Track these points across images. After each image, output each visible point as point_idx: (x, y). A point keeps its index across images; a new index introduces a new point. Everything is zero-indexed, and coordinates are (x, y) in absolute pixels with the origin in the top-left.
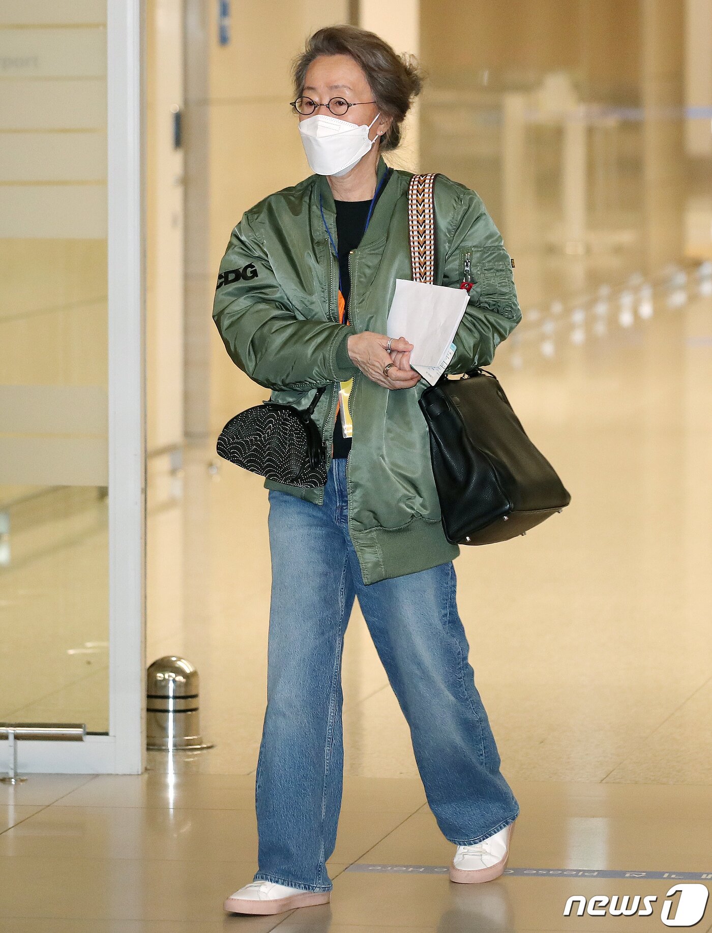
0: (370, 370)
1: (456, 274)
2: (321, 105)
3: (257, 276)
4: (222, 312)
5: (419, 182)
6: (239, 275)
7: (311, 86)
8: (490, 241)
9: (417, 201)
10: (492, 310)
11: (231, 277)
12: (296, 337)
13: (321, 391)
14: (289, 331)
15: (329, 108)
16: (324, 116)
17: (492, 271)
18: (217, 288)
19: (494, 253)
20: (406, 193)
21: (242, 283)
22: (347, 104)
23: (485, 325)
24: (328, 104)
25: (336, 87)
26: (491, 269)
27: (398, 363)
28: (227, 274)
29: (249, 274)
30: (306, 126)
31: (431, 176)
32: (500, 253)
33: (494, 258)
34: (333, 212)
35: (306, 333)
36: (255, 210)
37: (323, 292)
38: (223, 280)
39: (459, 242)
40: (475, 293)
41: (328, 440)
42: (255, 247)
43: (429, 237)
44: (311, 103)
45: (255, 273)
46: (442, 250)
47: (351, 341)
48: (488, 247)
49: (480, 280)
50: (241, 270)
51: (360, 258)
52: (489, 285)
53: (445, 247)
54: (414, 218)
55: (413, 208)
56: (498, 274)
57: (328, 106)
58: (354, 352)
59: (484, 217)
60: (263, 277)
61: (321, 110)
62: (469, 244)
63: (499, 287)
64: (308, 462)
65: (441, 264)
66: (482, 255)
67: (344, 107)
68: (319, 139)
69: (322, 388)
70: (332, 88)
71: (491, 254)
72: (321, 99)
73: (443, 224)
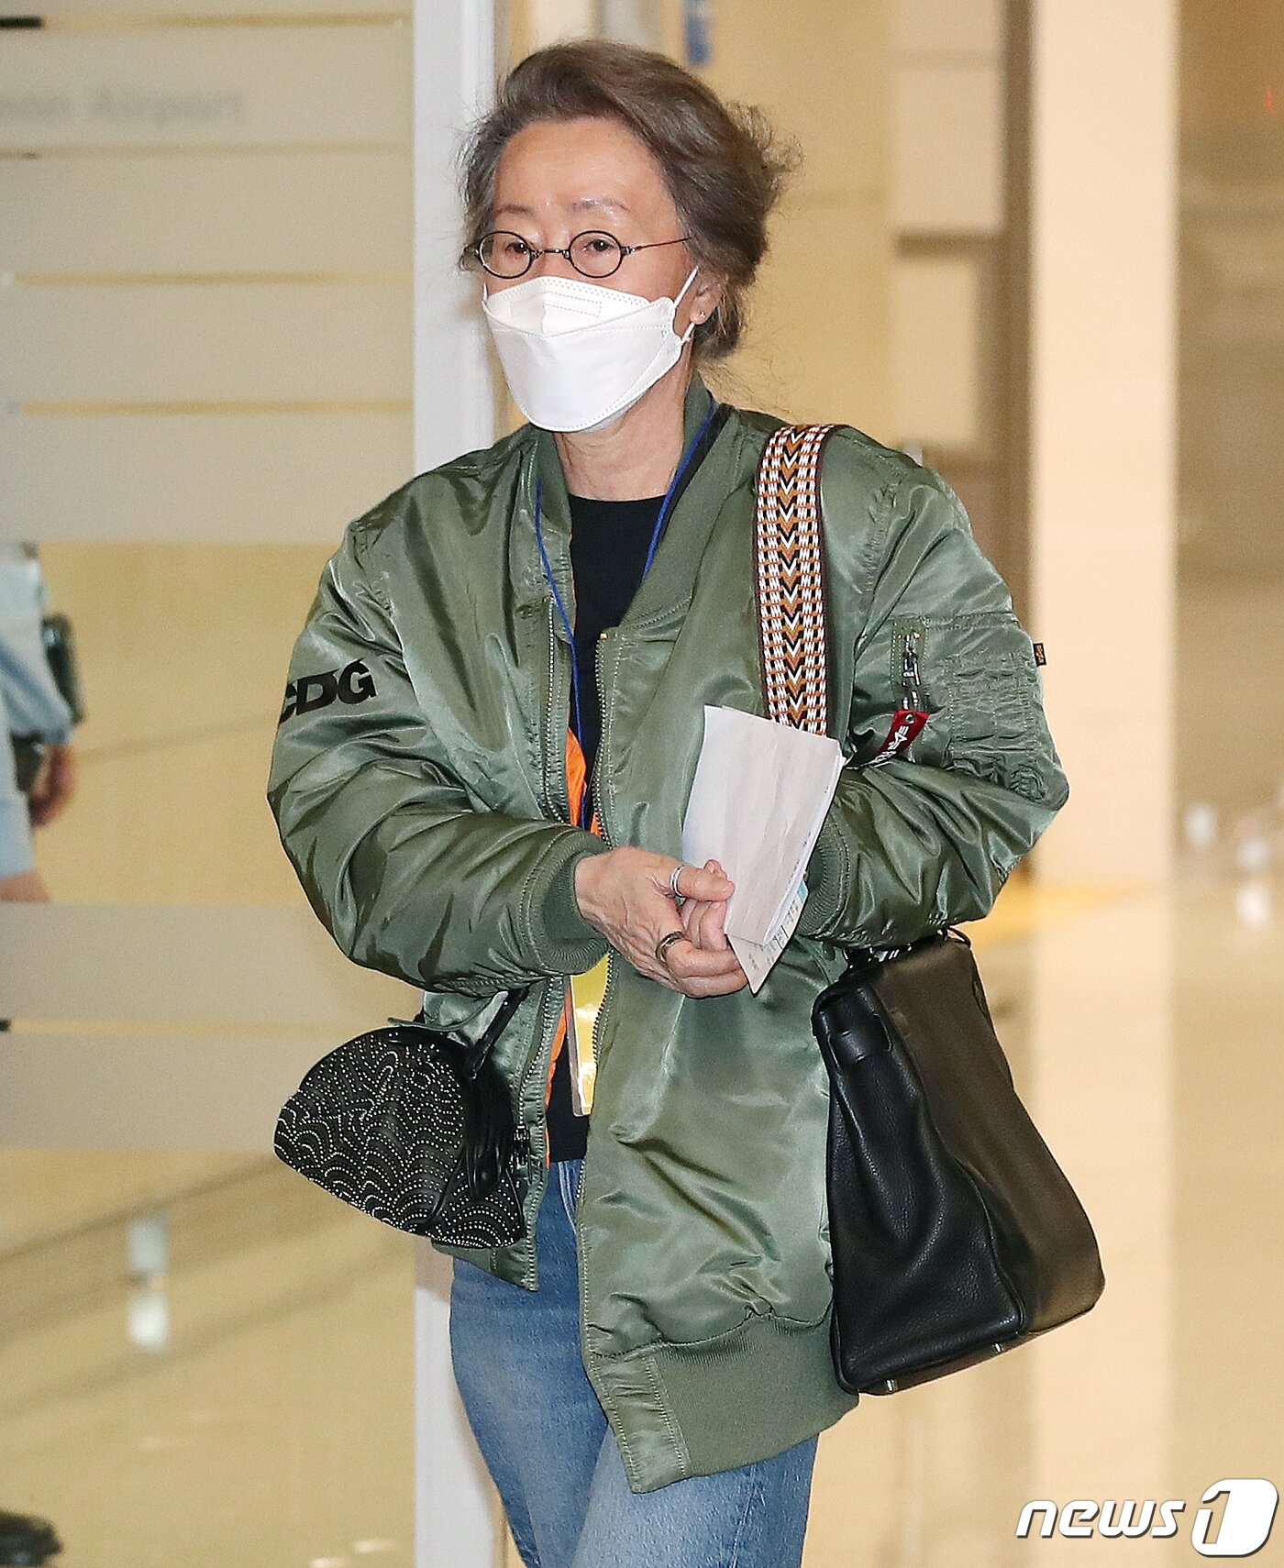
0: (630, 947)
1: (887, 690)
2: (547, 251)
3: (373, 694)
4: (285, 784)
5: (785, 449)
6: (334, 687)
7: (519, 202)
8: (970, 601)
9: (778, 499)
10: (987, 779)
11: (314, 693)
12: (448, 860)
13: (515, 998)
14: (436, 843)
15: (570, 259)
16: (558, 279)
17: (978, 678)
18: (280, 722)
19: (985, 630)
20: (751, 481)
21: (339, 712)
22: (621, 247)
23: (964, 815)
24: (569, 250)
25: (587, 205)
26: (975, 674)
27: (695, 934)
28: (304, 683)
29: (356, 689)
30: (507, 306)
31: (817, 435)
32: (1001, 631)
33: (985, 641)
34: (564, 529)
35: (474, 850)
36: (373, 518)
37: (531, 740)
38: (294, 699)
39: (888, 606)
40: (934, 735)
41: (535, 1122)
42: (372, 618)
43: (810, 593)
44: (520, 247)
45: (368, 686)
46: (843, 626)
47: (584, 871)
48: (966, 616)
49: (950, 704)
50: (337, 676)
51: (625, 653)
52: (970, 715)
53: (850, 618)
54: (769, 543)
55: (769, 519)
56: (995, 685)
57: (567, 254)
58: (591, 901)
59: (954, 539)
60: (388, 698)
61: (547, 266)
62: (913, 609)
63: (998, 718)
64: (465, 1181)
65: (842, 663)
66: (949, 639)
67: (610, 257)
68: (548, 340)
69: (519, 990)
70: (578, 207)
71: (975, 635)
72: (546, 237)
73: (846, 559)
